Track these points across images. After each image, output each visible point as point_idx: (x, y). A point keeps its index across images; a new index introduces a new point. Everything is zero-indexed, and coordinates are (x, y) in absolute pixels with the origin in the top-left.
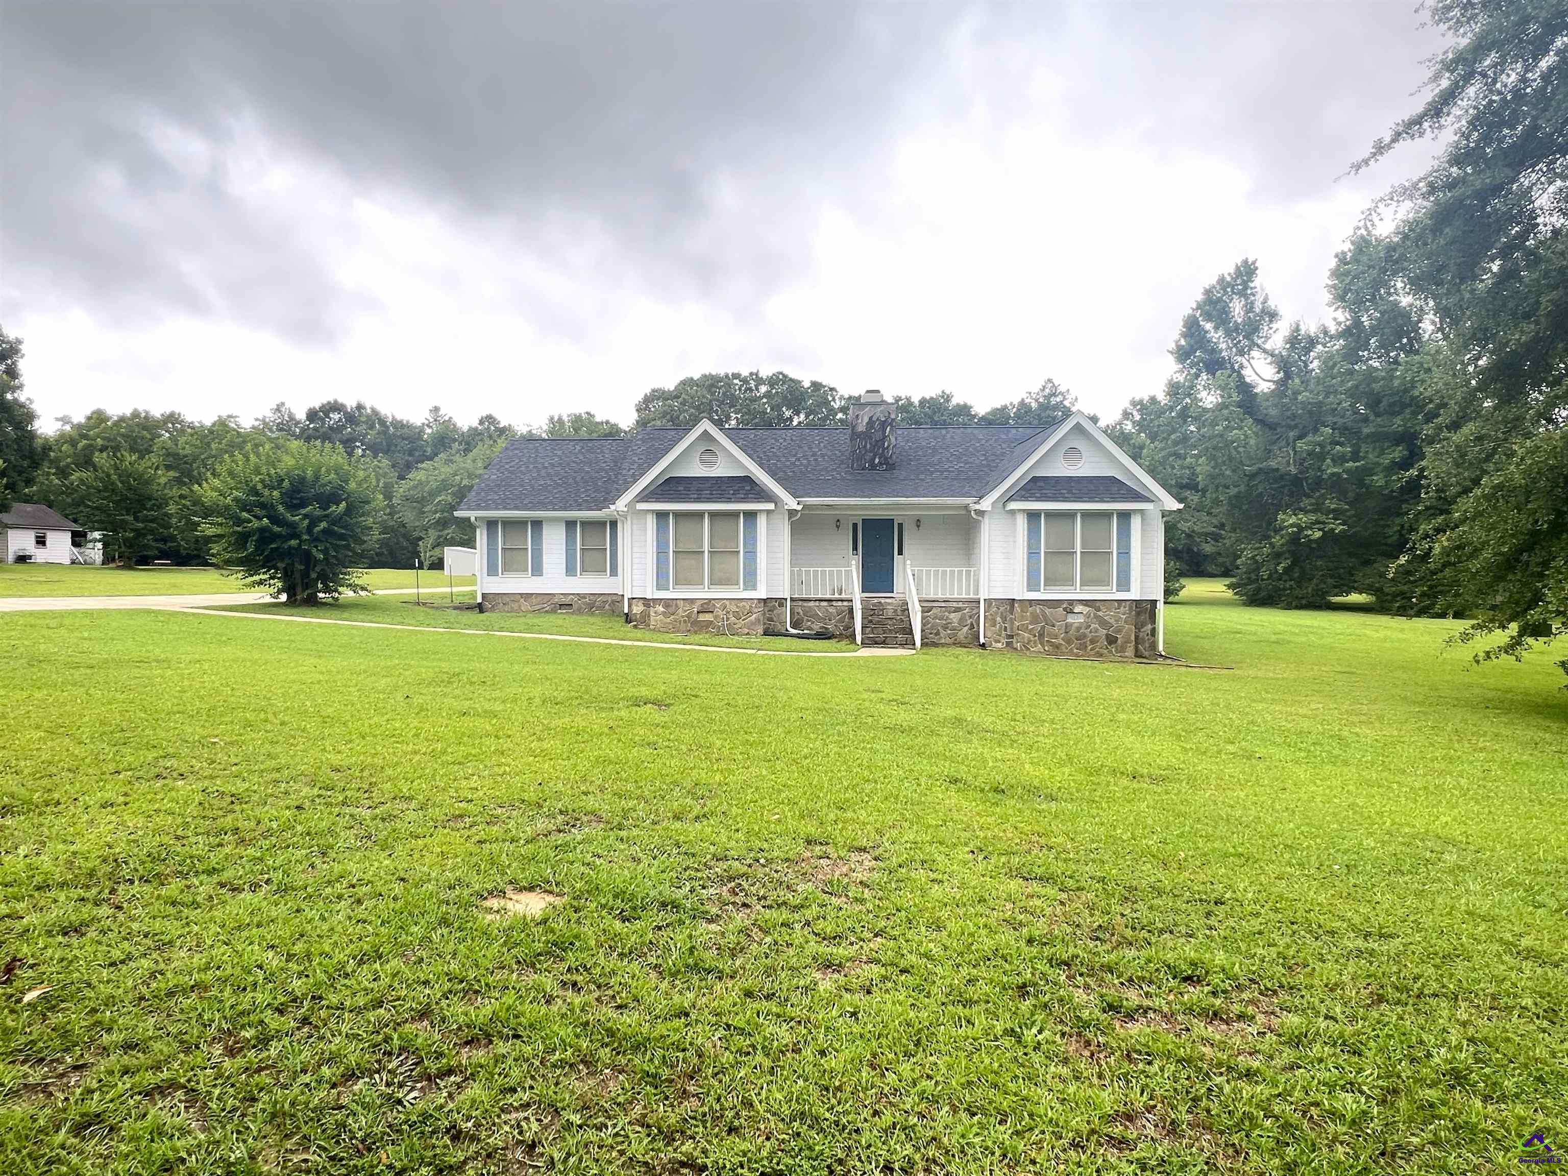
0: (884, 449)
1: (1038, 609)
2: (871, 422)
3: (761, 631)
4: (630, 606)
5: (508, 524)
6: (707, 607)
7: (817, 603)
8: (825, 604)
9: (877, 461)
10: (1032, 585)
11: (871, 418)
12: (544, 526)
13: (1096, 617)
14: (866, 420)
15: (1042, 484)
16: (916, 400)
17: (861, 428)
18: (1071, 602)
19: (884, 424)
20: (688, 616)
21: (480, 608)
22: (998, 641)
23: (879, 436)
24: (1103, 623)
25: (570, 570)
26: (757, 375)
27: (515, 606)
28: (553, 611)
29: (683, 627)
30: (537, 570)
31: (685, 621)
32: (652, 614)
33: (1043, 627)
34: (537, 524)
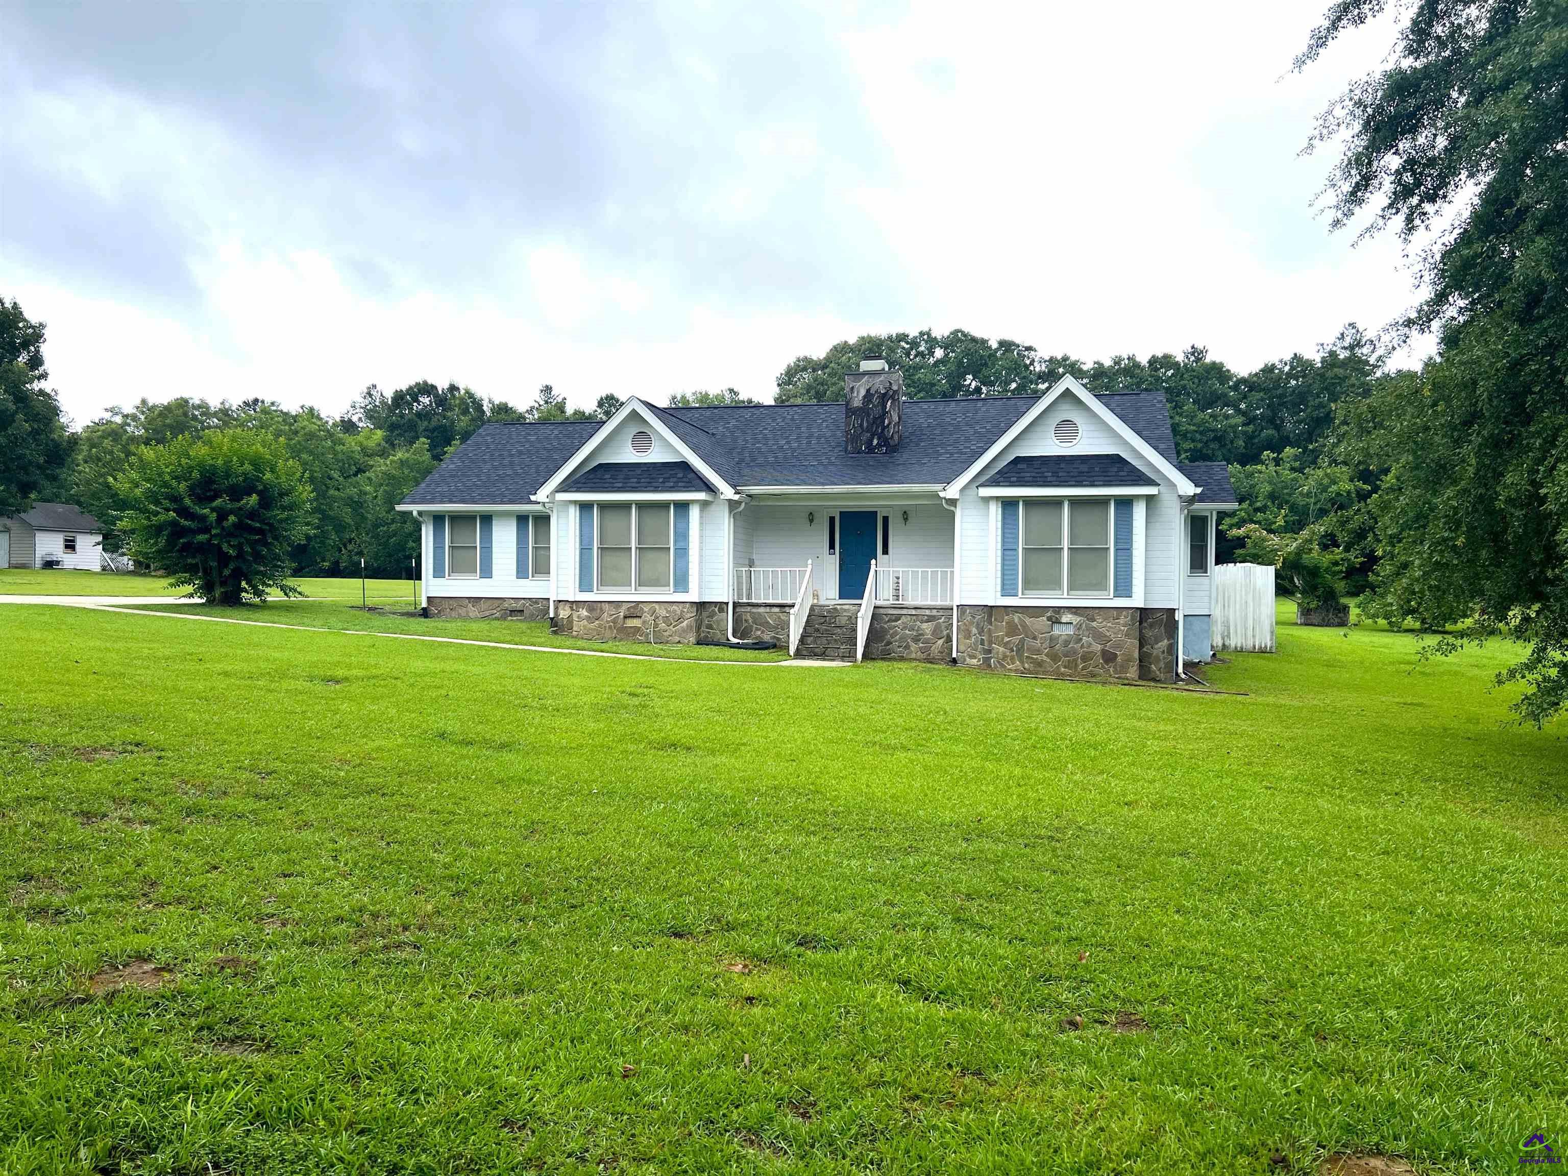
1: (1016, 618)
2: (868, 395)
3: (693, 640)
4: (556, 608)
5: (457, 519)
6: (634, 610)
7: (768, 609)
8: (777, 610)
9: (875, 442)
10: (1007, 589)
11: (868, 391)
12: (494, 522)
13: (1089, 628)
14: (863, 392)
15: (1024, 466)
16: (1143, 359)
17: (857, 402)
18: (1058, 610)
20: (614, 621)
21: (425, 613)
22: (972, 657)
24: (1098, 636)
25: (522, 573)
26: (928, 334)
27: (462, 611)
28: (503, 618)
29: (608, 634)
30: (487, 572)
31: (610, 627)
32: (575, 618)
33: (1022, 641)
34: (487, 519)
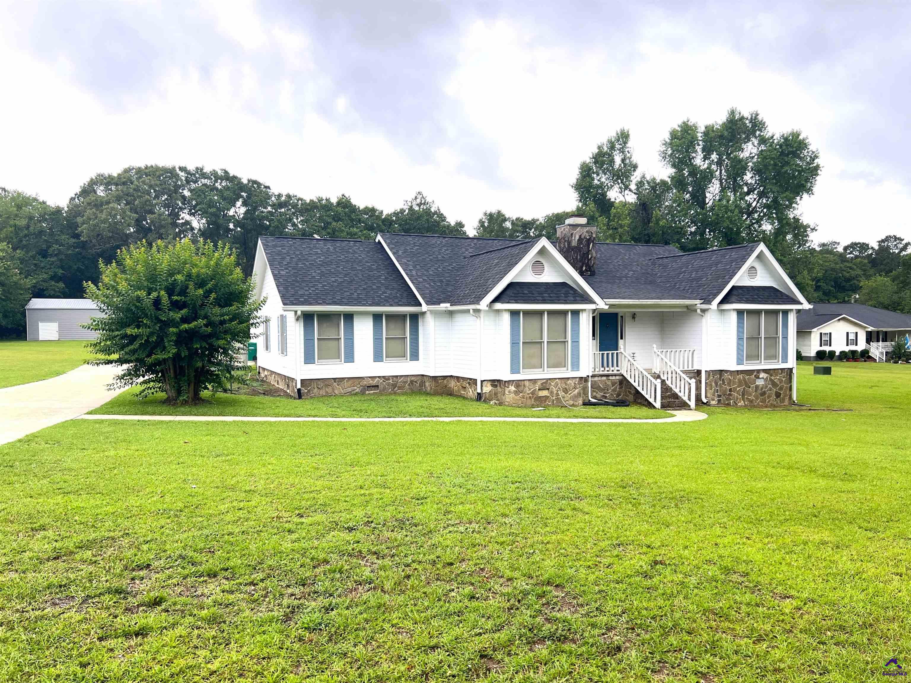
0: (589, 260)
1: (741, 376)
2: (580, 240)
3: (581, 402)
5: (324, 317)
6: (546, 384)
7: (600, 378)
8: (604, 378)
9: (584, 268)
10: (740, 362)
11: (580, 236)
12: (355, 319)
13: (771, 380)
14: (577, 237)
15: (740, 291)
17: (574, 243)
18: (758, 371)
19: (589, 241)
20: (533, 393)
21: (300, 395)
22: (713, 400)
23: (585, 250)
24: (774, 384)
25: (378, 357)
27: (329, 390)
28: (363, 393)
29: (529, 402)
30: (350, 358)
31: (530, 398)
32: (507, 392)
33: (744, 389)
34: (349, 317)
